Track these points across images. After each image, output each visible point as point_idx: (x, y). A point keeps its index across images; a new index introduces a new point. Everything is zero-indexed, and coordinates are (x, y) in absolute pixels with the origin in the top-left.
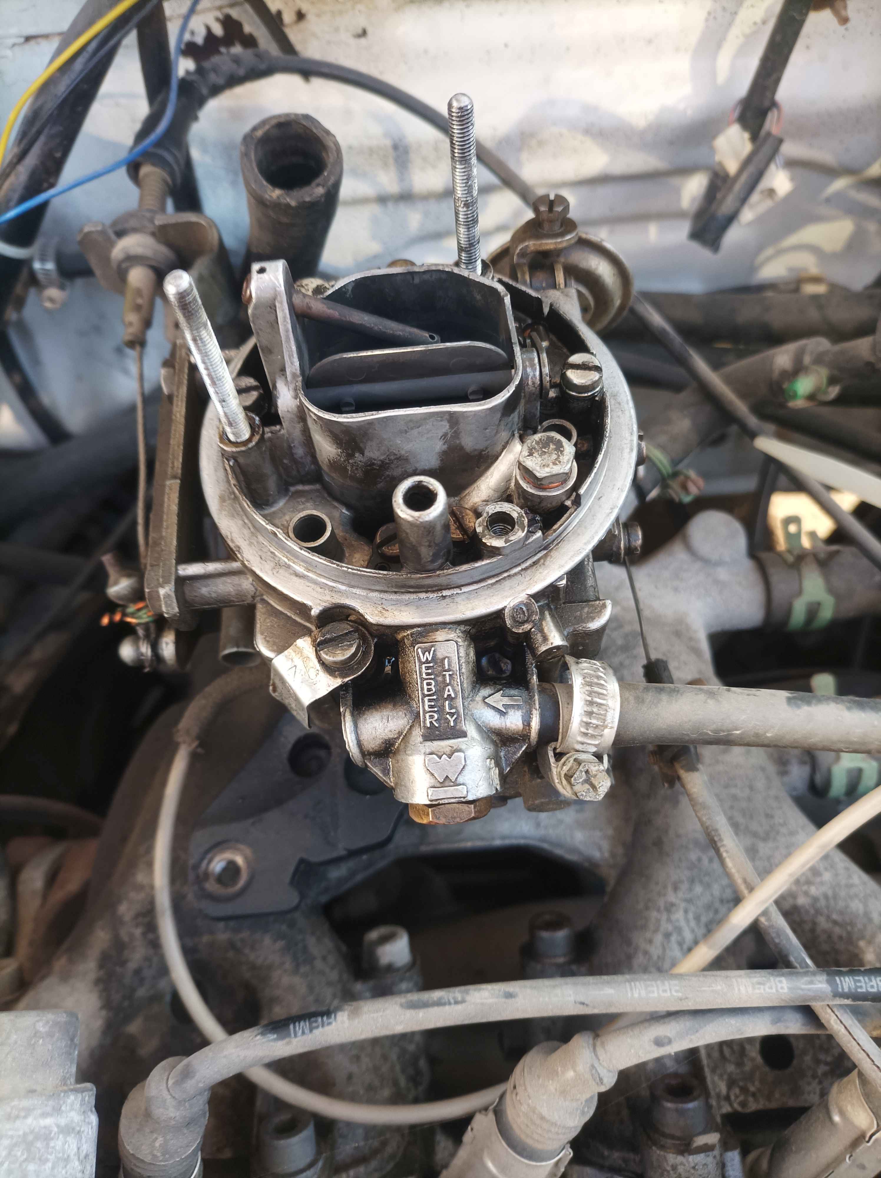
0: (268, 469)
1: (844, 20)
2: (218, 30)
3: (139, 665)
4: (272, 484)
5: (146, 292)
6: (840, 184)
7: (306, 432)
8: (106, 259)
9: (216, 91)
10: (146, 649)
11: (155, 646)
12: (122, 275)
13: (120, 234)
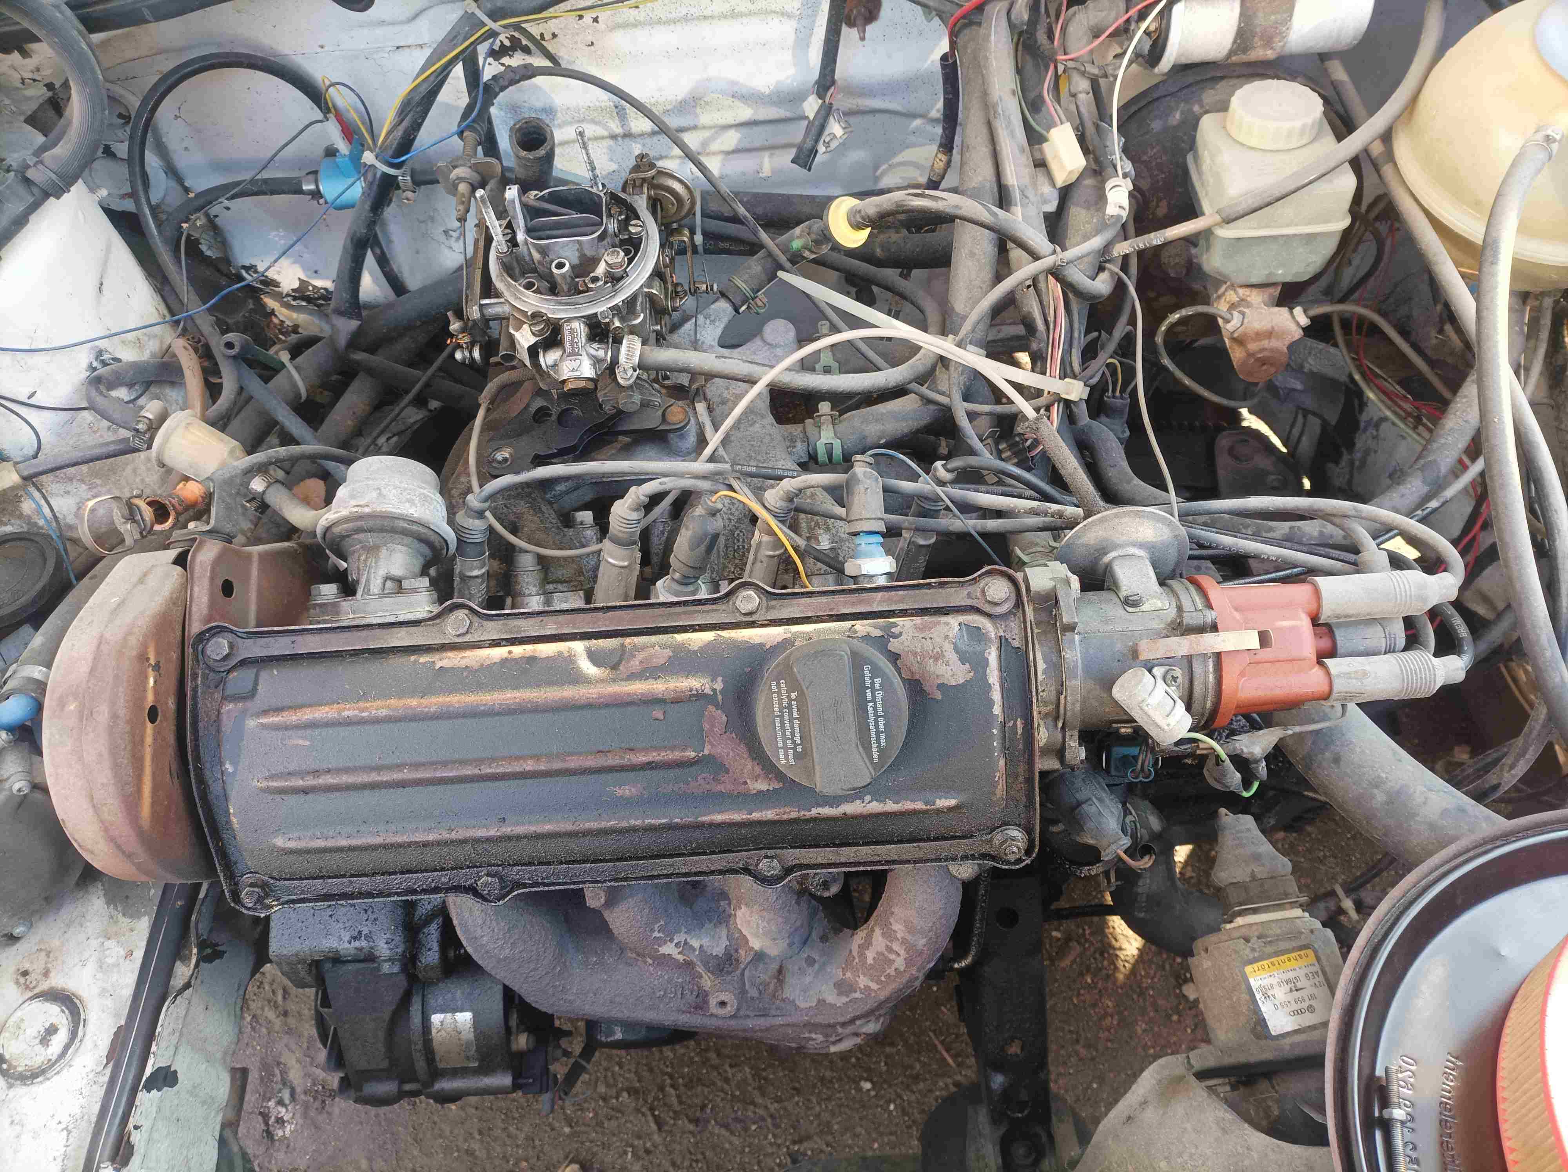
0: (515, 264)
1: (863, 39)
2: (507, 43)
3: (463, 363)
4: (517, 271)
5: (467, 195)
6: (917, 122)
7: (529, 249)
8: (447, 177)
9: (503, 88)
10: (467, 353)
11: (470, 353)
12: (455, 186)
13: (455, 167)
